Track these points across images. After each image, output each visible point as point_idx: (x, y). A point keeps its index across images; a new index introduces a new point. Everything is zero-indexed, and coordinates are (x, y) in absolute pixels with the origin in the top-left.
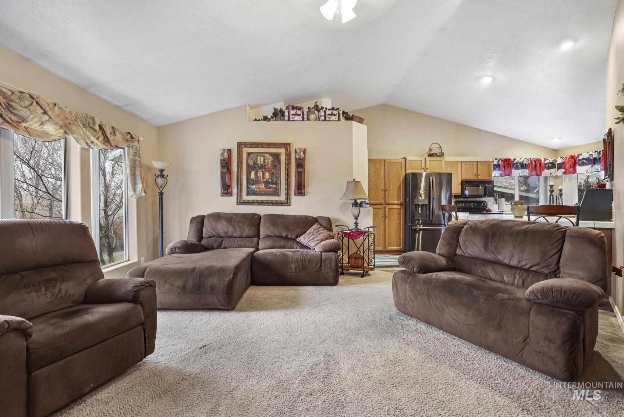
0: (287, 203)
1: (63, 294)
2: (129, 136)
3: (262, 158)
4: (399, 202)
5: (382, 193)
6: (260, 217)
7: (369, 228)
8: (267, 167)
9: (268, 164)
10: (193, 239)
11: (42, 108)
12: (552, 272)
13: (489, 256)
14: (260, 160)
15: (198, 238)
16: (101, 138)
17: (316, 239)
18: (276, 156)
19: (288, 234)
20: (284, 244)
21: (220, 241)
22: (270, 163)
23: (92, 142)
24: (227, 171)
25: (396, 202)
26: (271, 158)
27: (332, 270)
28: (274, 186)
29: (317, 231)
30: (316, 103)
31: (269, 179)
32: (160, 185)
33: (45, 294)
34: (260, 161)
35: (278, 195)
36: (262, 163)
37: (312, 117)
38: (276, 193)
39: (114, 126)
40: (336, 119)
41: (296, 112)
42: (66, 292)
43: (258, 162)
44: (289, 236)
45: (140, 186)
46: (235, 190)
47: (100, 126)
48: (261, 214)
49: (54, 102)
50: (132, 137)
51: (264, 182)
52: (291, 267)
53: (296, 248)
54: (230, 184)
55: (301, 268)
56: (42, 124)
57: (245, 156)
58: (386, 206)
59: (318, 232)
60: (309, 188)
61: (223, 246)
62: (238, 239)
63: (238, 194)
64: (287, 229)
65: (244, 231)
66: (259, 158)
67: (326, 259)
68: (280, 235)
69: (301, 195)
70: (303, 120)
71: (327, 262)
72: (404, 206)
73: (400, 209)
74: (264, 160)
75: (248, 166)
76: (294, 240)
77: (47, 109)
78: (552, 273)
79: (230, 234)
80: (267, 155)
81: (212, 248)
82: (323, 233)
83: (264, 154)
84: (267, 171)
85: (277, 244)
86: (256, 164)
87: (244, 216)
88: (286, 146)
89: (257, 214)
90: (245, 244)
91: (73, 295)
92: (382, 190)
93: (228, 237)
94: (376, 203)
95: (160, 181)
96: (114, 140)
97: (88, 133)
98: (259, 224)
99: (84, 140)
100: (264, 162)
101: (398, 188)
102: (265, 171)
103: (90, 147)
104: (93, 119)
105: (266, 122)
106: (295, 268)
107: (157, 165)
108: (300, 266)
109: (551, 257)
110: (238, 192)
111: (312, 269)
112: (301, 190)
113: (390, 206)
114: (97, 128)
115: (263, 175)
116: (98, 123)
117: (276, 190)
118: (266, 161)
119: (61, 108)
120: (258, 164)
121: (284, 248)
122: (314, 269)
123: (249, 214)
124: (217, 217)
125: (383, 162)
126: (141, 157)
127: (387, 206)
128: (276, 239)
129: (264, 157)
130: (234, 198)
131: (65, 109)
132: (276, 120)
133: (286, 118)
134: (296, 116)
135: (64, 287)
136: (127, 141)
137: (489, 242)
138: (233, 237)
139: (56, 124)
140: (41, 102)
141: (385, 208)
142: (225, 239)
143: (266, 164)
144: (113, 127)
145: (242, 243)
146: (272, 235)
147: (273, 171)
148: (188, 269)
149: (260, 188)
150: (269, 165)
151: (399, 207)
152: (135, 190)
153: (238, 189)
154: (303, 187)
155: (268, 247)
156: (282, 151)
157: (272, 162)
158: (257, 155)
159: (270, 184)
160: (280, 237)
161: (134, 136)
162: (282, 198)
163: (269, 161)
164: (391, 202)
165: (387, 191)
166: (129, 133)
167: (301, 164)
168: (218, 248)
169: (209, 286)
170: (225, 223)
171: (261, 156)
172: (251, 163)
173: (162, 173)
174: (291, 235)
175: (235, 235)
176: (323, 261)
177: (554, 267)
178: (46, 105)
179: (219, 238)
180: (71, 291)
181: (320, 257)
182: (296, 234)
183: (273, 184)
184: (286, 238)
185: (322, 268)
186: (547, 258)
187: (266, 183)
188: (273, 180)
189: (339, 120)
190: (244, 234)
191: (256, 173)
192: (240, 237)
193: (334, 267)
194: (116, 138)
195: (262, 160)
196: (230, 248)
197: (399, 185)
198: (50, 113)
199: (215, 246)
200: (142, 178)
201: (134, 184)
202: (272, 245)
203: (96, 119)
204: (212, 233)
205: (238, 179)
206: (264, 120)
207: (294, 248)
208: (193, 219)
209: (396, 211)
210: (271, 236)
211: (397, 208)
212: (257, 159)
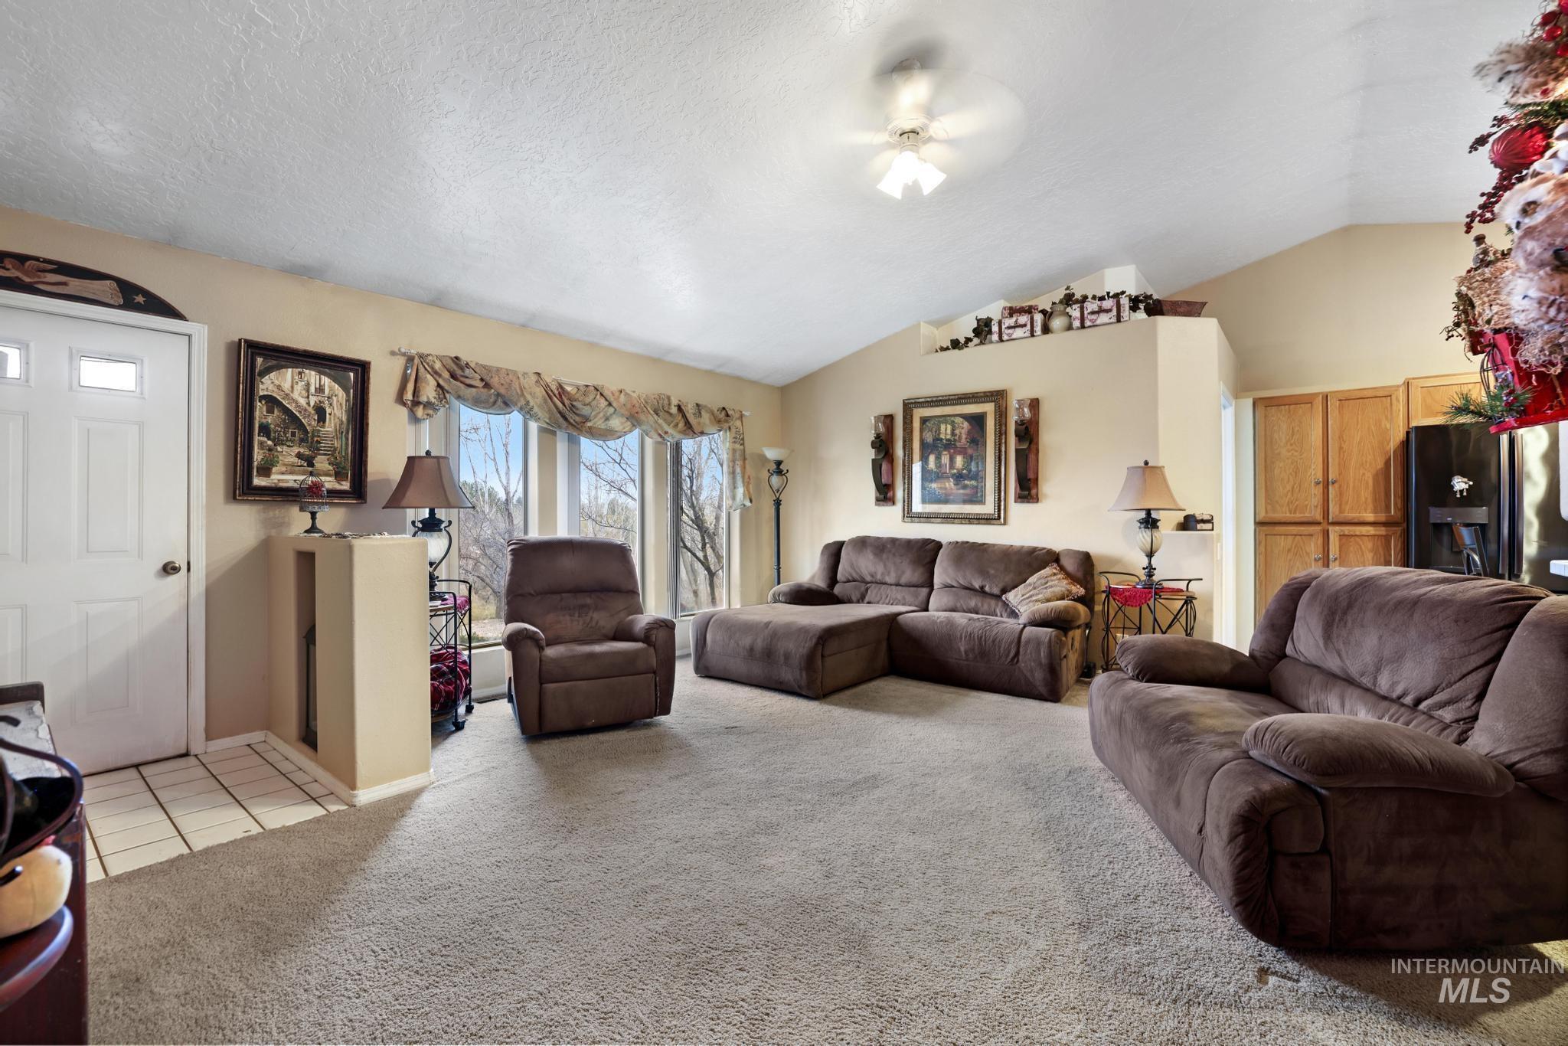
0: (996, 519)
1: (594, 624)
2: (724, 413)
3: (949, 427)
4: (1382, 517)
5: (1318, 491)
6: (939, 546)
7: (1190, 581)
8: (958, 444)
9: (960, 437)
10: (821, 583)
11: (606, 400)
12: (1464, 719)
13: (1333, 663)
14: (946, 430)
15: (828, 581)
16: (681, 425)
17: (1034, 598)
18: (978, 421)
19: (984, 583)
20: (976, 605)
21: (863, 589)
22: (964, 436)
23: (666, 433)
24: (883, 457)
25: (1370, 517)
26: (966, 425)
27: (1040, 664)
28: (973, 482)
29: (1043, 581)
30: (1068, 288)
31: (963, 469)
32: (775, 487)
33: (578, 621)
34: (946, 434)
35: (982, 502)
36: (949, 437)
37: (1057, 323)
38: (976, 498)
39: (700, 403)
40: (1111, 321)
41: (1016, 321)
42: (597, 623)
43: (942, 436)
44: (987, 589)
45: (740, 491)
46: (899, 494)
47: (679, 408)
48: (944, 541)
49: (620, 388)
50: (728, 415)
51: (953, 475)
52: (959, 649)
53: (1002, 616)
54: (890, 482)
55: (977, 652)
56: (607, 419)
57: (916, 424)
58: (1331, 528)
59: (1047, 583)
60: (1048, 486)
61: (867, 599)
62: (894, 587)
63: (904, 502)
64: (983, 573)
65: (903, 573)
66: (943, 427)
67: (1028, 642)
68: (969, 586)
69: (1029, 502)
70: (1032, 335)
71: (1030, 648)
72: (1399, 530)
73: (1387, 538)
74: (953, 430)
75: (924, 445)
76: (998, 597)
77: (612, 399)
78: (1461, 723)
79: (879, 577)
80: (959, 420)
81: (850, 601)
82: (1057, 586)
83: (953, 419)
84: (960, 453)
85: (961, 603)
86: (937, 439)
87: (909, 544)
88: (998, 397)
89: (934, 541)
90: (904, 598)
91: (603, 627)
92: (1318, 483)
93: (877, 583)
94: (1293, 520)
95: (775, 480)
96: (699, 423)
97: (660, 421)
98: (933, 561)
99: (656, 430)
100: (953, 434)
101: (1376, 477)
102: (954, 453)
103: (664, 439)
104: (669, 398)
105: (957, 351)
106: (966, 652)
107: (772, 454)
108: (976, 648)
109: (1464, 676)
110: (904, 498)
111: (1000, 658)
112: (1028, 489)
113: (1347, 529)
114: (674, 410)
115: (952, 460)
116: (675, 402)
117: (977, 493)
118: (957, 432)
119: (628, 394)
120: (942, 439)
121: (977, 613)
122: (1003, 659)
123: (917, 541)
124: (862, 543)
125: (1319, 401)
126: (746, 444)
127: (1334, 532)
128: (964, 592)
129: (953, 423)
130: (897, 510)
131: (632, 394)
132: (982, 343)
133: (995, 337)
134: (1017, 329)
135: (596, 616)
136: (719, 421)
137: (1335, 626)
138: (886, 584)
139: (622, 415)
140: (606, 393)
141: (1326, 534)
142: (874, 585)
143: (957, 438)
144: (697, 405)
145: (899, 597)
146: (955, 584)
147: (970, 451)
148: (760, 623)
149: (946, 489)
150: (963, 440)
151: (1382, 531)
152: (734, 498)
153: (904, 490)
154: (1032, 485)
155: (945, 608)
156: (988, 408)
157: (969, 433)
158: (939, 421)
159: (965, 479)
160: (969, 589)
161: (730, 413)
162: (988, 508)
163: (963, 431)
164: (1350, 515)
165: (1336, 485)
166: (724, 408)
167: (1028, 433)
168: (858, 602)
169: (782, 652)
170: (871, 556)
171: (946, 423)
172: (929, 438)
173: (779, 469)
174: (990, 588)
175: (888, 579)
176: (1022, 644)
177: (1470, 707)
178: (611, 395)
179: (863, 584)
180: (602, 623)
181: (1017, 635)
182: (1001, 585)
183: (971, 479)
184: (982, 591)
185: (1020, 658)
186: (1453, 680)
187: (957, 477)
188: (970, 471)
189: (1119, 321)
190: (903, 581)
191: (938, 458)
192: (897, 585)
193: (1044, 660)
194: (702, 420)
195: (949, 431)
196: (878, 603)
197: (1380, 464)
198: (614, 404)
199: (854, 599)
200: (746, 477)
201: (734, 487)
202: (951, 604)
203: (672, 398)
204: (851, 575)
205: (904, 472)
206: (954, 348)
207: (996, 616)
208: (827, 547)
209: (1370, 545)
210: (953, 587)
211: (1374, 536)
212: (939, 429)
